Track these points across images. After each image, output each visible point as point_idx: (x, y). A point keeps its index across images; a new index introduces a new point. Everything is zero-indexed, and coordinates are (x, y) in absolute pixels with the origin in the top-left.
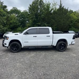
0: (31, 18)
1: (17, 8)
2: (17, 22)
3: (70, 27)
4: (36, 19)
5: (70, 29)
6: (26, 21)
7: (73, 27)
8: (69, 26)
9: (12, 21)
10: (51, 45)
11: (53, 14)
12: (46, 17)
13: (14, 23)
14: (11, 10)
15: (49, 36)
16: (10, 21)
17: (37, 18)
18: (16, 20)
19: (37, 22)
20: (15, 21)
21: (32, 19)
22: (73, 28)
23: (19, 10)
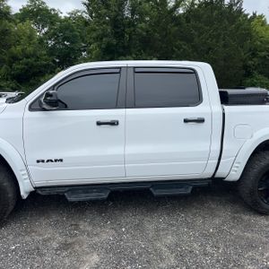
0: (94, 35)
1: (44, 3)
2: (38, 53)
3: (249, 74)
4: (114, 42)
5: (249, 81)
6: (81, 51)
7: (261, 73)
8: (246, 67)
9: (19, 48)
10: (208, 173)
11: (183, 20)
12: (155, 31)
13: (28, 57)
14: (24, 8)
15: (201, 121)
16: (13, 48)
17: (119, 35)
18: (34, 43)
19: (121, 50)
20: (30, 49)
21: (99, 38)
22: (260, 77)
23: (54, 10)
